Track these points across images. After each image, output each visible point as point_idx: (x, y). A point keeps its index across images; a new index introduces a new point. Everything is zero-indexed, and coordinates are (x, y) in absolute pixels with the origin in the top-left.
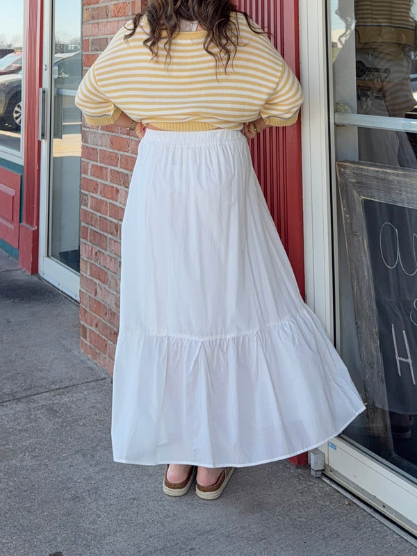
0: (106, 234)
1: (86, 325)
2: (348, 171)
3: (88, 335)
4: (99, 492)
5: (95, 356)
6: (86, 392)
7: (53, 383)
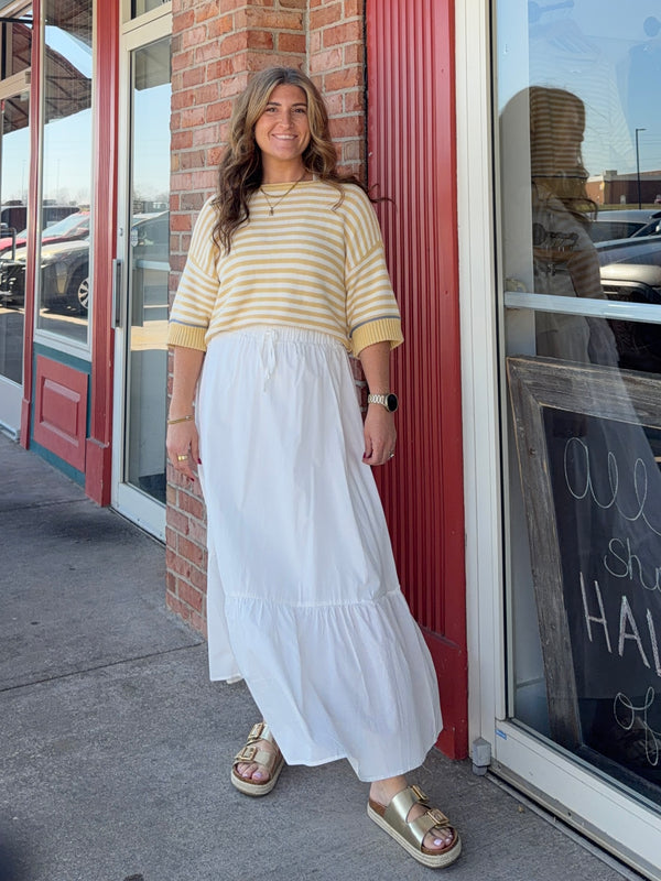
1: (175, 574)
2: (522, 370)
3: (177, 586)
4: (191, 795)
5: (186, 616)
6: (174, 663)
7: (131, 650)
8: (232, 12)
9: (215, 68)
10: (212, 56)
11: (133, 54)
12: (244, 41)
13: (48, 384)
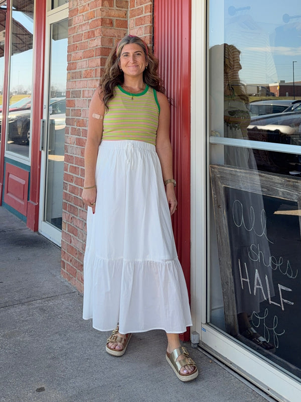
0: (77, 207)
1: (65, 261)
2: (216, 170)
3: (66, 266)
4: (67, 355)
5: (70, 279)
6: (63, 300)
7: (44, 294)
8: (95, 9)
9: (87, 34)
10: (86, 29)
11: (52, 26)
12: (100, 23)
13: (11, 176)
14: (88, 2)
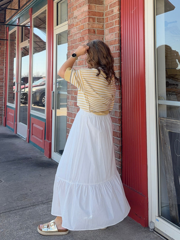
2: (163, 121)
9: (79, 39)
10: (79, 36)
11: (57, 35)
12: (87, 32)
13: (34, 125)
14: (80, 20)
